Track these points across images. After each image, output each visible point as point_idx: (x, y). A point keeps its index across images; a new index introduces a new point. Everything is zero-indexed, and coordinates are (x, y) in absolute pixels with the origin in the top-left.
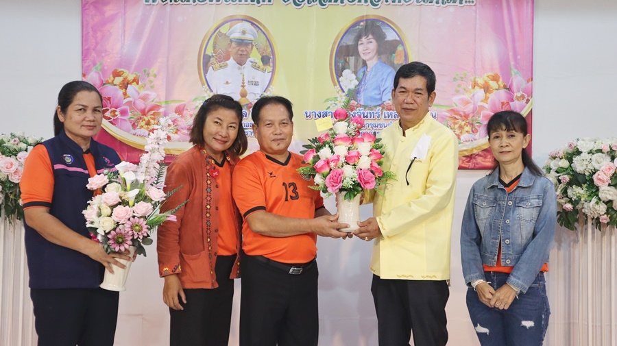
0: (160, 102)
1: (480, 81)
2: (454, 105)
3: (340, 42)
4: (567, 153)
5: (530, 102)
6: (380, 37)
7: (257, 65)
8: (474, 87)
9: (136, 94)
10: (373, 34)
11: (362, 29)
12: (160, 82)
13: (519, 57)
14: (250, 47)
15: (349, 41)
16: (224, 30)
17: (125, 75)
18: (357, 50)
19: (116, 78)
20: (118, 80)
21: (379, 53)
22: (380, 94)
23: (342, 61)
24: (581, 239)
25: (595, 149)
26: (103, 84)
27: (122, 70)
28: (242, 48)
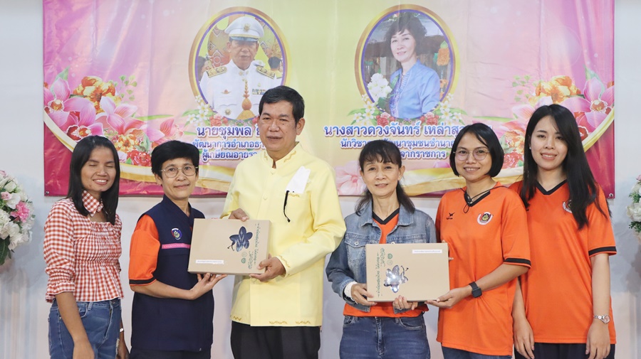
0: (142, 117)
1: (547, 86)
2: (514, 117)
3: (368, 39)
5: (611, 113)
6: (418, 32)
7: (263, 69)
8: (538, 94)
9: (111, 108)
10: (409, 29)
11: (395, 22)
12: (142, 92)
13: (596, 55)
14: (254, 47)
15: (380, 37)
16: (221, 25)
17: (97, 84)
18: (390, 48)
19: (86, 87)
20: (89, 90)
21: (418, 51)
22: (419, 104)
23: (371, 63)
26: (70, 96)
27: (94, 77)
28: (245, 49)
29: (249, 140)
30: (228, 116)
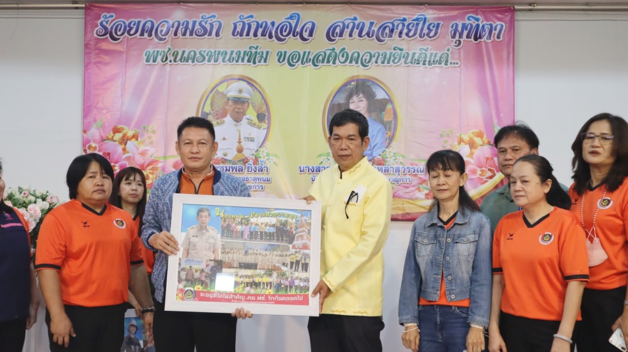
0: (158, 157)
1: (466, 138)
3: (332, 100)
6: (370, 96)
7: (253, 122)
8: (459, 144)
9: (135, 150)
10: (363, 93)
11: (353, 88)
12: (158, 138)
13: (502, 115)
14: (246, 105)
15: (341, 99)
16: (221, 88)
17: (125, 131)
18: (349, 107)
19: (116, 134)
20: (118, 136)
21: (369, 111)
22: (370, 149)
26: (103, 140)
27: (122, 126)
28: (239, 106)
29: (241, 176)
30: (225, 158)
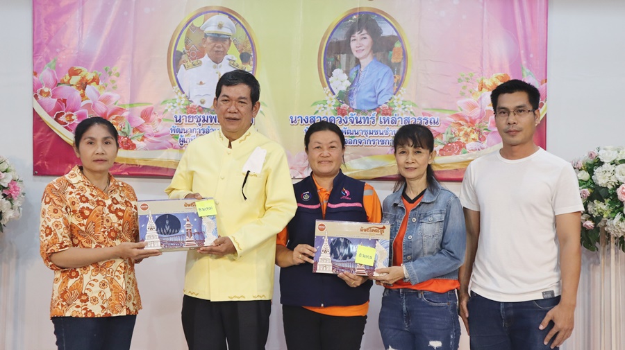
0: (124, 105)
1: (488, 83)
2: (459, 110)
3: (330, 38)
4: (587, 164)
5: (545, 107)
6: (375, 32)
7: (235, 63)
8: (481, 90)
9: (95, 96)
10: (367, 29)
11: (354, 23)
12: (124, 82)
13: (531, 56)
14: (227, 42)
15: (340, 36)
16: (197, 23)
17: (83, 74)
18: (350, 46)
19: (73, 77)
20: (75, 80)
21: (374, 50)
22: (375, 96)
23: (332, 59)
24: (602, 261)
25: (618, 159)
26: (57, 84)
27: (80, 68)
28: (219, 44)
30: (202, 106)
